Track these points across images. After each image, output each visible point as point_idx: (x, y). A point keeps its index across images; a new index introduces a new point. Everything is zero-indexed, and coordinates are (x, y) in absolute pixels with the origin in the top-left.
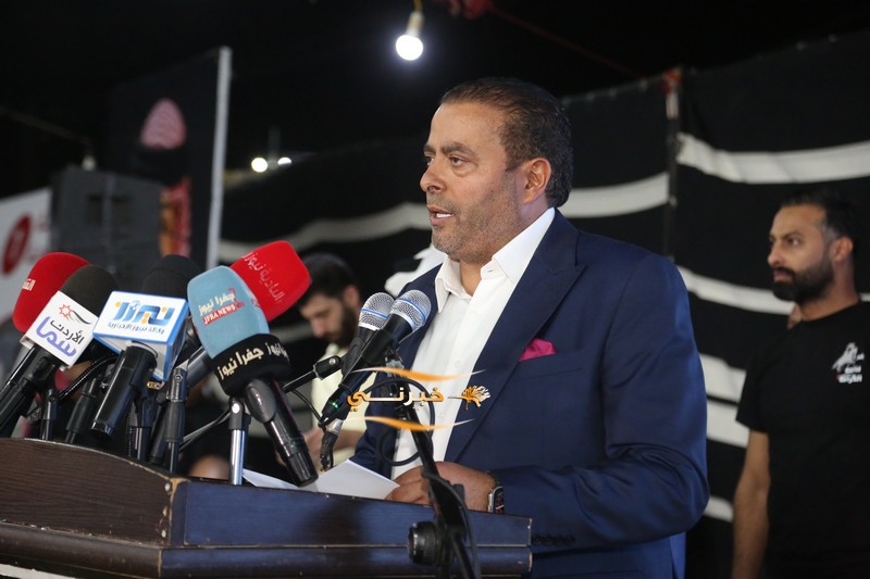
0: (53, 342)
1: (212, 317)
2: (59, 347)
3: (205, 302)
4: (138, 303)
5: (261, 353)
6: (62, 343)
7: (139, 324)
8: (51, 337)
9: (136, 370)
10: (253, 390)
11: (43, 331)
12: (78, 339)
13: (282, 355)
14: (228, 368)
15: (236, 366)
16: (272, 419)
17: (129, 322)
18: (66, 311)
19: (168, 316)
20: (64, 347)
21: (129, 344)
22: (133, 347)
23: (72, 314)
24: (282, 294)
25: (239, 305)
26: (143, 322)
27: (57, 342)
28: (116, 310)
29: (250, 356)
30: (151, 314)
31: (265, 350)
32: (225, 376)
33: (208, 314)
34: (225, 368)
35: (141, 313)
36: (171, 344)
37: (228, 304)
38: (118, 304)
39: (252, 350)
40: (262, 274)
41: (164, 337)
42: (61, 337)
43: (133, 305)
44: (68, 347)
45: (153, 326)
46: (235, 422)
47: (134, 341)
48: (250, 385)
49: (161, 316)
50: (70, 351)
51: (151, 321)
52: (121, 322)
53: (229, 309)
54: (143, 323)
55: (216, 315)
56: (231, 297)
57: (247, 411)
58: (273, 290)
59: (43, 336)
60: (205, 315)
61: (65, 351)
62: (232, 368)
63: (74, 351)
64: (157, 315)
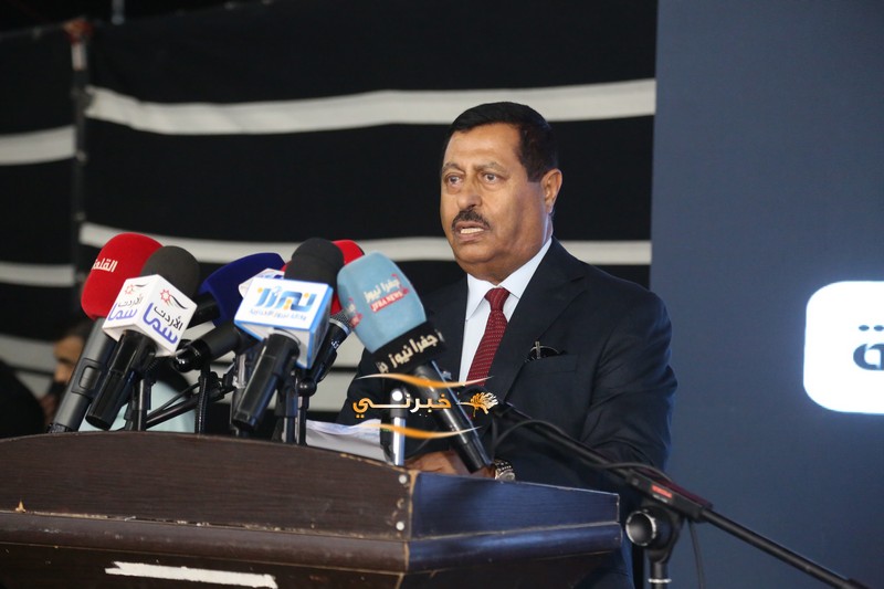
0: (157, 329)
1: (381, 304)
2: (163, 334)
4: (279, 289)
5: (434, 340)
6: (165, 329)
7: (281, 310)
8: (156, 324)
9: (279, 358)
11: (149, 319)
12: (178, 325)
14: (402, 355)
15: (411, 354)
17: (271, 309)
18: (166, 296)
19: (311, 302)
20: (167, 334)
21: (272, 331)
22: (275, 335)
23: (171, 299)
26: (286, 308)
27: (161, 330)
28: (258, 296)
29: (425, 344)
30: (293, 300)
31: (438, 338)
32: (399, 364)
33: (376, 301)
34: (398, 356)
35: (283, 300)
36: (314, 331)
38: (260, 290)
39: (426, 337)
41: (307, 324)
42: (164, 324)
43: (274, 291)
44: (171, 334)
45: (295, 312)
47: (276, 328)
49: (303, 302)
50: (172, 338)
51: (294, 307)
52: (262, 308)
53: (397, 295)
54: (285, 310)
55: (384, 302)
59: (149, 323)
61: (168, 338)
62: (406, 356)
63: (176, 338)
64: (298, 302)
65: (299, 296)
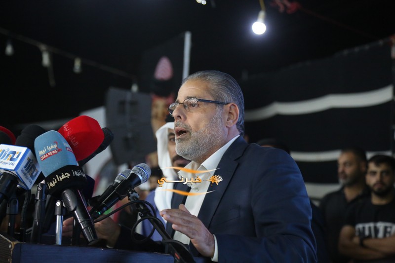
1: (45, 157)
3: (42, 149)
4: (8, 150)
5: (69, 175)
10: (66, 194)
13: (81, 176)
14: (52, 183)
15: (56, 182)
16: (75, 209)
17: (2, 160)
24: (77, 143)
25: (59, 150)
26: (9, 159)
29: (63, 177)
31: (71, 174)
32: (51, 187)
33: (43, 155)
34: (51, 183)
35: (8, 155)
37: (53, 150)
38: (1, 151)
39: (64, 174)
40: (68, 133)
43: (6, 151)
46: (58, 211)
48: (65, 192)
53: (54, 152)
55: (47, 156)
56: (55, 146)
57: (64, 205)
58: (73, 141)
60: (42, 156)
62: (54, 183)
64: (14, 156)
65: (14, 153)
